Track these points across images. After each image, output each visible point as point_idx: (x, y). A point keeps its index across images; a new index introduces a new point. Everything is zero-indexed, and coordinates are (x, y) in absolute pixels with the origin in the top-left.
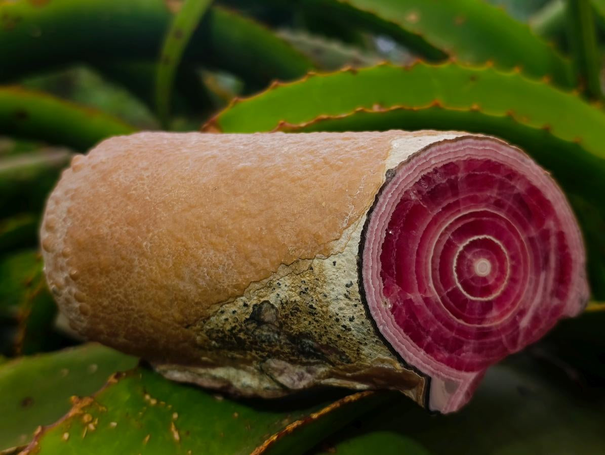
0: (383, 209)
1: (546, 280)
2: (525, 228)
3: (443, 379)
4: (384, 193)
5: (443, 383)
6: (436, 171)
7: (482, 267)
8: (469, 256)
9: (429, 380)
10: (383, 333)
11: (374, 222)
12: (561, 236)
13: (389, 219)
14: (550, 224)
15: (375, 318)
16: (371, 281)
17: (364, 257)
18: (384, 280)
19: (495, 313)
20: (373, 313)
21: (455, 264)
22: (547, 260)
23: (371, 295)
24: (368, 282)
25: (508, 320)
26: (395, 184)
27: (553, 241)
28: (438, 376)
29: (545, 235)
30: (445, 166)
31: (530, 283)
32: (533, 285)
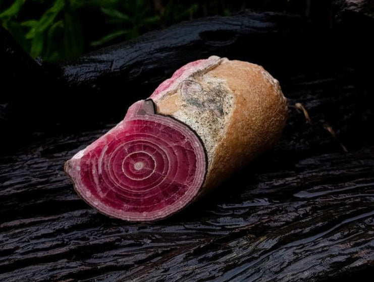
0: (200, 175)
1: (98, 171)
2: (118, 189)
4: (202, 182)
5: (146, 113)
6: (178, 198)
7: (139, 166)
8: (148, 168)
9: (155, 113)
10: (186, 127)
11: (203, 169)
12: (94, 191)
13: (196, 172)
14: (102, 195)
15: (191, 132)
16: (198, 145)
17: (204, 154)
18: (191, 147)
19: (126, 149)
20: (193, 133)
21: (155, 163)
22: (100, 178)
23: (196, 140)
25: (116, 147)
26: (197, 188)
27: (99, 189)
28: (151, 115)
29: (104, 189)
30: (174, 201)
31: (107, 166)
32: (105, 166)
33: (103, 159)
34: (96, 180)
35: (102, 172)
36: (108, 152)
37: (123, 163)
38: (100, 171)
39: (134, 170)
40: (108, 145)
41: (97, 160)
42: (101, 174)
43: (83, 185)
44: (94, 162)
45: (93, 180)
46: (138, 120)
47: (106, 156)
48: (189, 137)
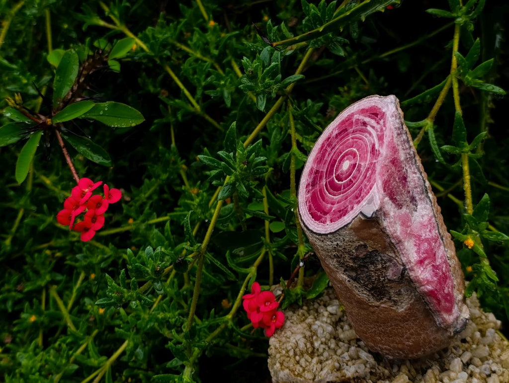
0: (303, 212)
1: (371, 126)
2: (347, 135)
3: (365, 205)
4: (300, 210)
5: (367, 205)
6: (308, 180)
7: (346, 165)
8: (339, 172)
9: (361, 213)
11: (305, 219)
14: (356, 117)
15: (329, 232)
18: (321, 222)
19: (362, 164)
20: (327, 233)
21: (337, 181)
22: (365, 124)
24: (317, 230)
25: (370, 156)
26: (301, 202)
27: (361, 117)
28: (363, 207)
29: (357, 122)
30: (309, 175)
31: (366, 137)
32: (368, 135)
33: (373, 137)
34: (367, 119)
35: (367, 129)
36: (374, 146)
37: (358, 153)
38: (369, 128)
39: (347, 159)
40: (377, 150)
41: (377, 131)
42: (366, 126)
43: (373, 104)
44: (378, 127)
45: (369, 117)
46: (369, 192)
47: (373, 142)
48: (327, 226)
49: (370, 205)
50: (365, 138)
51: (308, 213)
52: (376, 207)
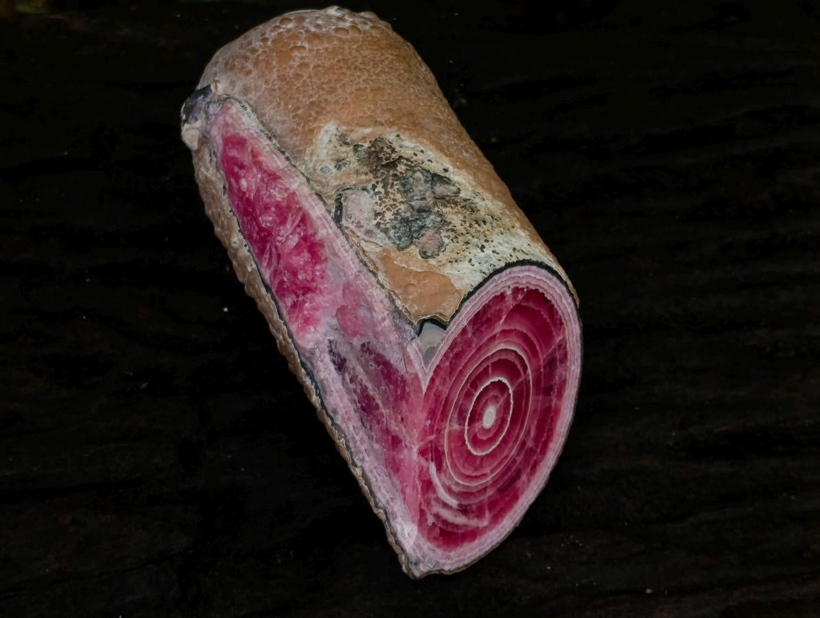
0: (564, 301)
1: (451, 508)
2: (495, 482)
3: (438, 345)
4: (573, 304)
5: (435, 345)
6: (566, 370)
7: (490, 417)
8: (502, 400)
10: (493, 279)
11: (559, 288)
13: (556, 306)
14: (484, 522)
15: (504, 273)
16: (527, 274)
18: (523, 289)
19: (456, 427)
21: (504, 380)
22: (464, 510)
23: (519, 272)
24: (529, 270)
25: (443, 446)
26: (574, 320)
27: (474, 523)
28: (443, 340)
29: (479, 513)
30: (564, 381)
31: (457, 484)
32: (453, 487)
33: (444, 485)
34: (461, 520)
35: (458, 500)
36: (439, 468)
37: (469, 447)
38: (453, 502)
39: (488, 431)
40: (432, 460)
41: (438, 500)
42: (460, 505)
43: (453, 553)
44: (437, 509)
45: (457, 526)
46: (435, 371)
47: (443, 475)
48: (509, 283)
49: (429, 346)
50: (460, 481)
51: (553, 302)
52: (418, 345)
